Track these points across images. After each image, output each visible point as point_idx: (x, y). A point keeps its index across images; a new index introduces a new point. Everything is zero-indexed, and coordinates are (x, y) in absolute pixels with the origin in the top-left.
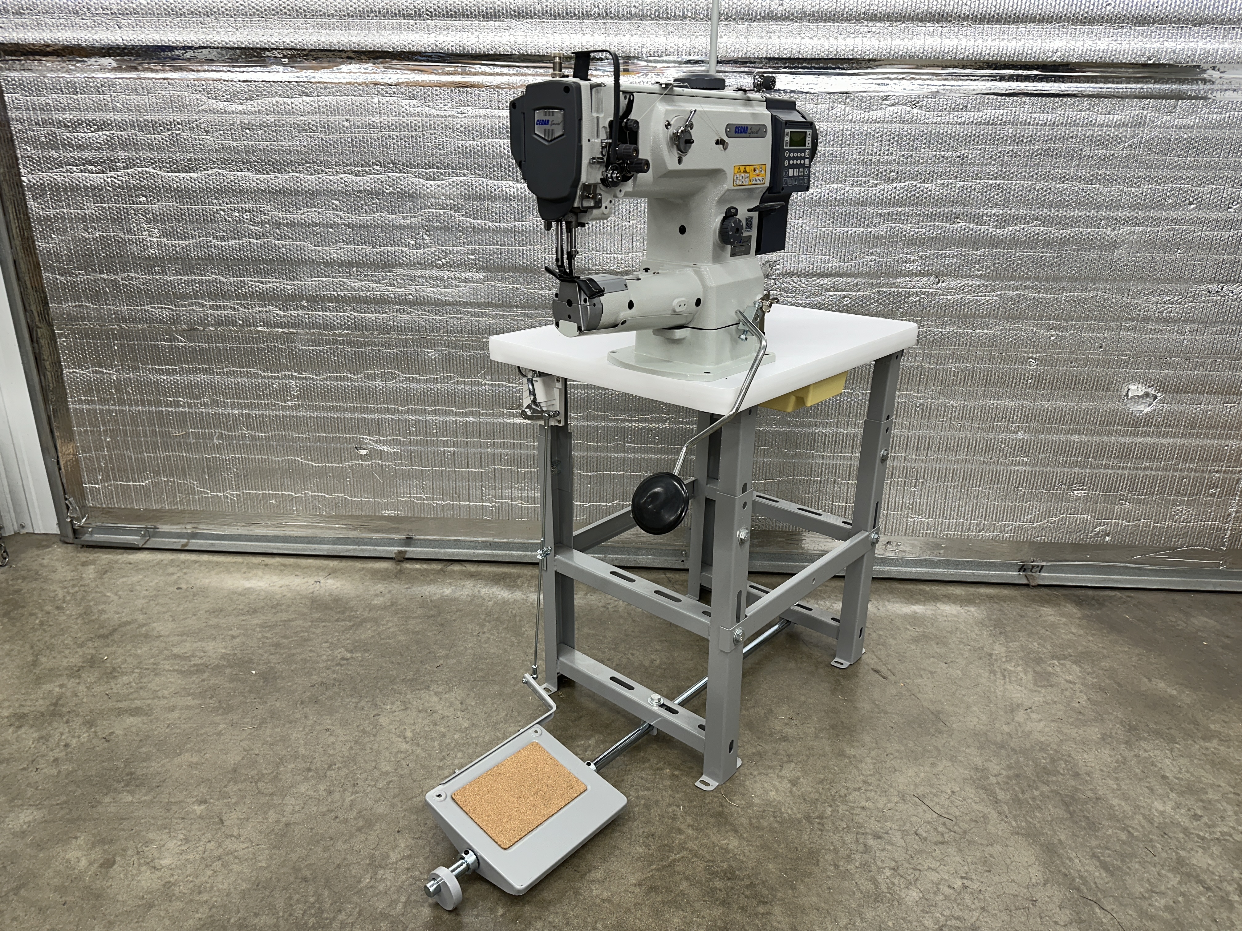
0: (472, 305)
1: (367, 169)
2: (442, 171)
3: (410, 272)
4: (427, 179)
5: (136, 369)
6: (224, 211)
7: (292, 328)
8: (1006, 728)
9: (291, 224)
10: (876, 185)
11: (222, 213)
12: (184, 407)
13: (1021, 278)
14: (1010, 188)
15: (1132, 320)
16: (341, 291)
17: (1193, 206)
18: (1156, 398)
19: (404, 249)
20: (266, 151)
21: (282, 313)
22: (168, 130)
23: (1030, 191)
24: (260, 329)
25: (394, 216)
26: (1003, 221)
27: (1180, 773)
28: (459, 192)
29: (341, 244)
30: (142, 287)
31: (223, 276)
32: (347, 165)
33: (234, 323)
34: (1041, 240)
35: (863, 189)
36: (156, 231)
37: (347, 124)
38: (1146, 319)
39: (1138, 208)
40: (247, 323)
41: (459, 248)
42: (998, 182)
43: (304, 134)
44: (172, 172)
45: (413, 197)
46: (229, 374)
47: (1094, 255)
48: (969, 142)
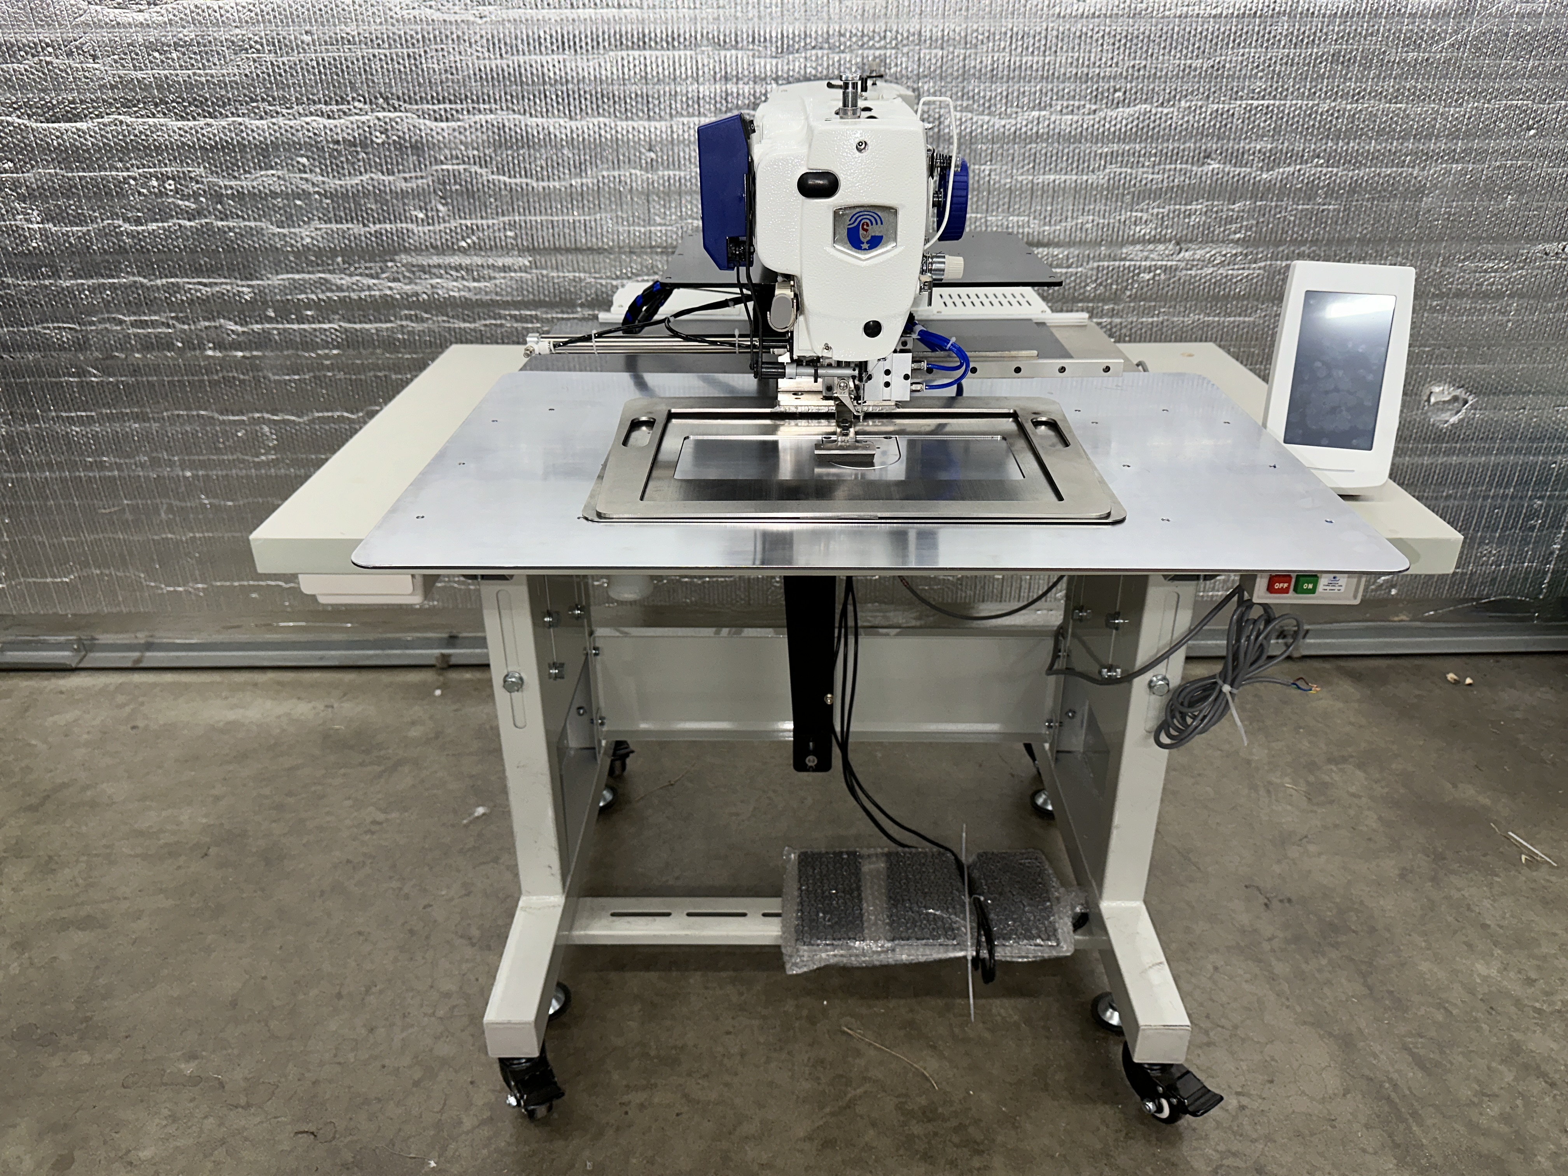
0: (516, 305)
1: (344, 107)
2: (459, 107)
3: (423, 260)
4: (436, 120)
5: (34, 418)
6: (135, 179)
7: (257, 349)
8: (1277, 869)
9: (240, 196)
10: (1095, 111)
11: (132, 182)
12: (112, 470)
13: (1293, 241)
14: (1283, 111)
15: (1441, 296)
16: (323, 292)
17: (1532, 132)
18: (1466, 402)
19: (410, 226)
20: (189, 86)
21: (240, 329)
22: (33, 56)
23: (1310, 115)
24: (210, 353)
25: (391, 178)
26: (1271, 160)
27: (1504, 918)
28: (485, 138)
29: (316, 223)
30: (25, 298)
31: (145, 277)
32: (314, 102)
33: (170, 346)
34: (1323, 187)
35: (1075, 118)
36: (35, 213)
37: (307, 38)
38: (1459, 294)
39: (1457, 138)
40: (189, 345)
41: (490, 222)
42: (1266, 103)
43: (244, 56)
44: (48, 121)
45: (418, 148)
46: (173, 420)
47: (1396, 206)
48: (1228, 44)
